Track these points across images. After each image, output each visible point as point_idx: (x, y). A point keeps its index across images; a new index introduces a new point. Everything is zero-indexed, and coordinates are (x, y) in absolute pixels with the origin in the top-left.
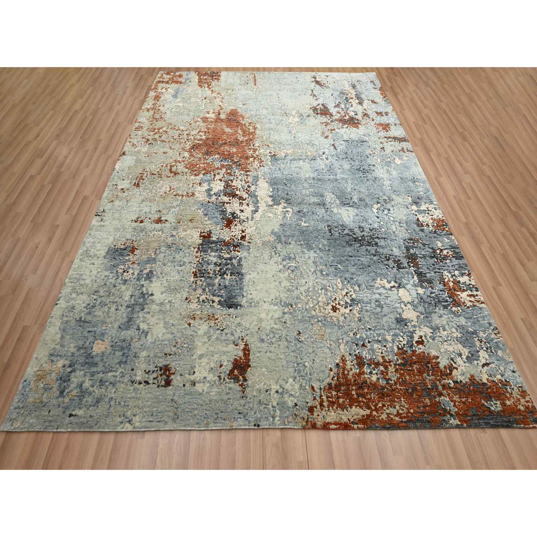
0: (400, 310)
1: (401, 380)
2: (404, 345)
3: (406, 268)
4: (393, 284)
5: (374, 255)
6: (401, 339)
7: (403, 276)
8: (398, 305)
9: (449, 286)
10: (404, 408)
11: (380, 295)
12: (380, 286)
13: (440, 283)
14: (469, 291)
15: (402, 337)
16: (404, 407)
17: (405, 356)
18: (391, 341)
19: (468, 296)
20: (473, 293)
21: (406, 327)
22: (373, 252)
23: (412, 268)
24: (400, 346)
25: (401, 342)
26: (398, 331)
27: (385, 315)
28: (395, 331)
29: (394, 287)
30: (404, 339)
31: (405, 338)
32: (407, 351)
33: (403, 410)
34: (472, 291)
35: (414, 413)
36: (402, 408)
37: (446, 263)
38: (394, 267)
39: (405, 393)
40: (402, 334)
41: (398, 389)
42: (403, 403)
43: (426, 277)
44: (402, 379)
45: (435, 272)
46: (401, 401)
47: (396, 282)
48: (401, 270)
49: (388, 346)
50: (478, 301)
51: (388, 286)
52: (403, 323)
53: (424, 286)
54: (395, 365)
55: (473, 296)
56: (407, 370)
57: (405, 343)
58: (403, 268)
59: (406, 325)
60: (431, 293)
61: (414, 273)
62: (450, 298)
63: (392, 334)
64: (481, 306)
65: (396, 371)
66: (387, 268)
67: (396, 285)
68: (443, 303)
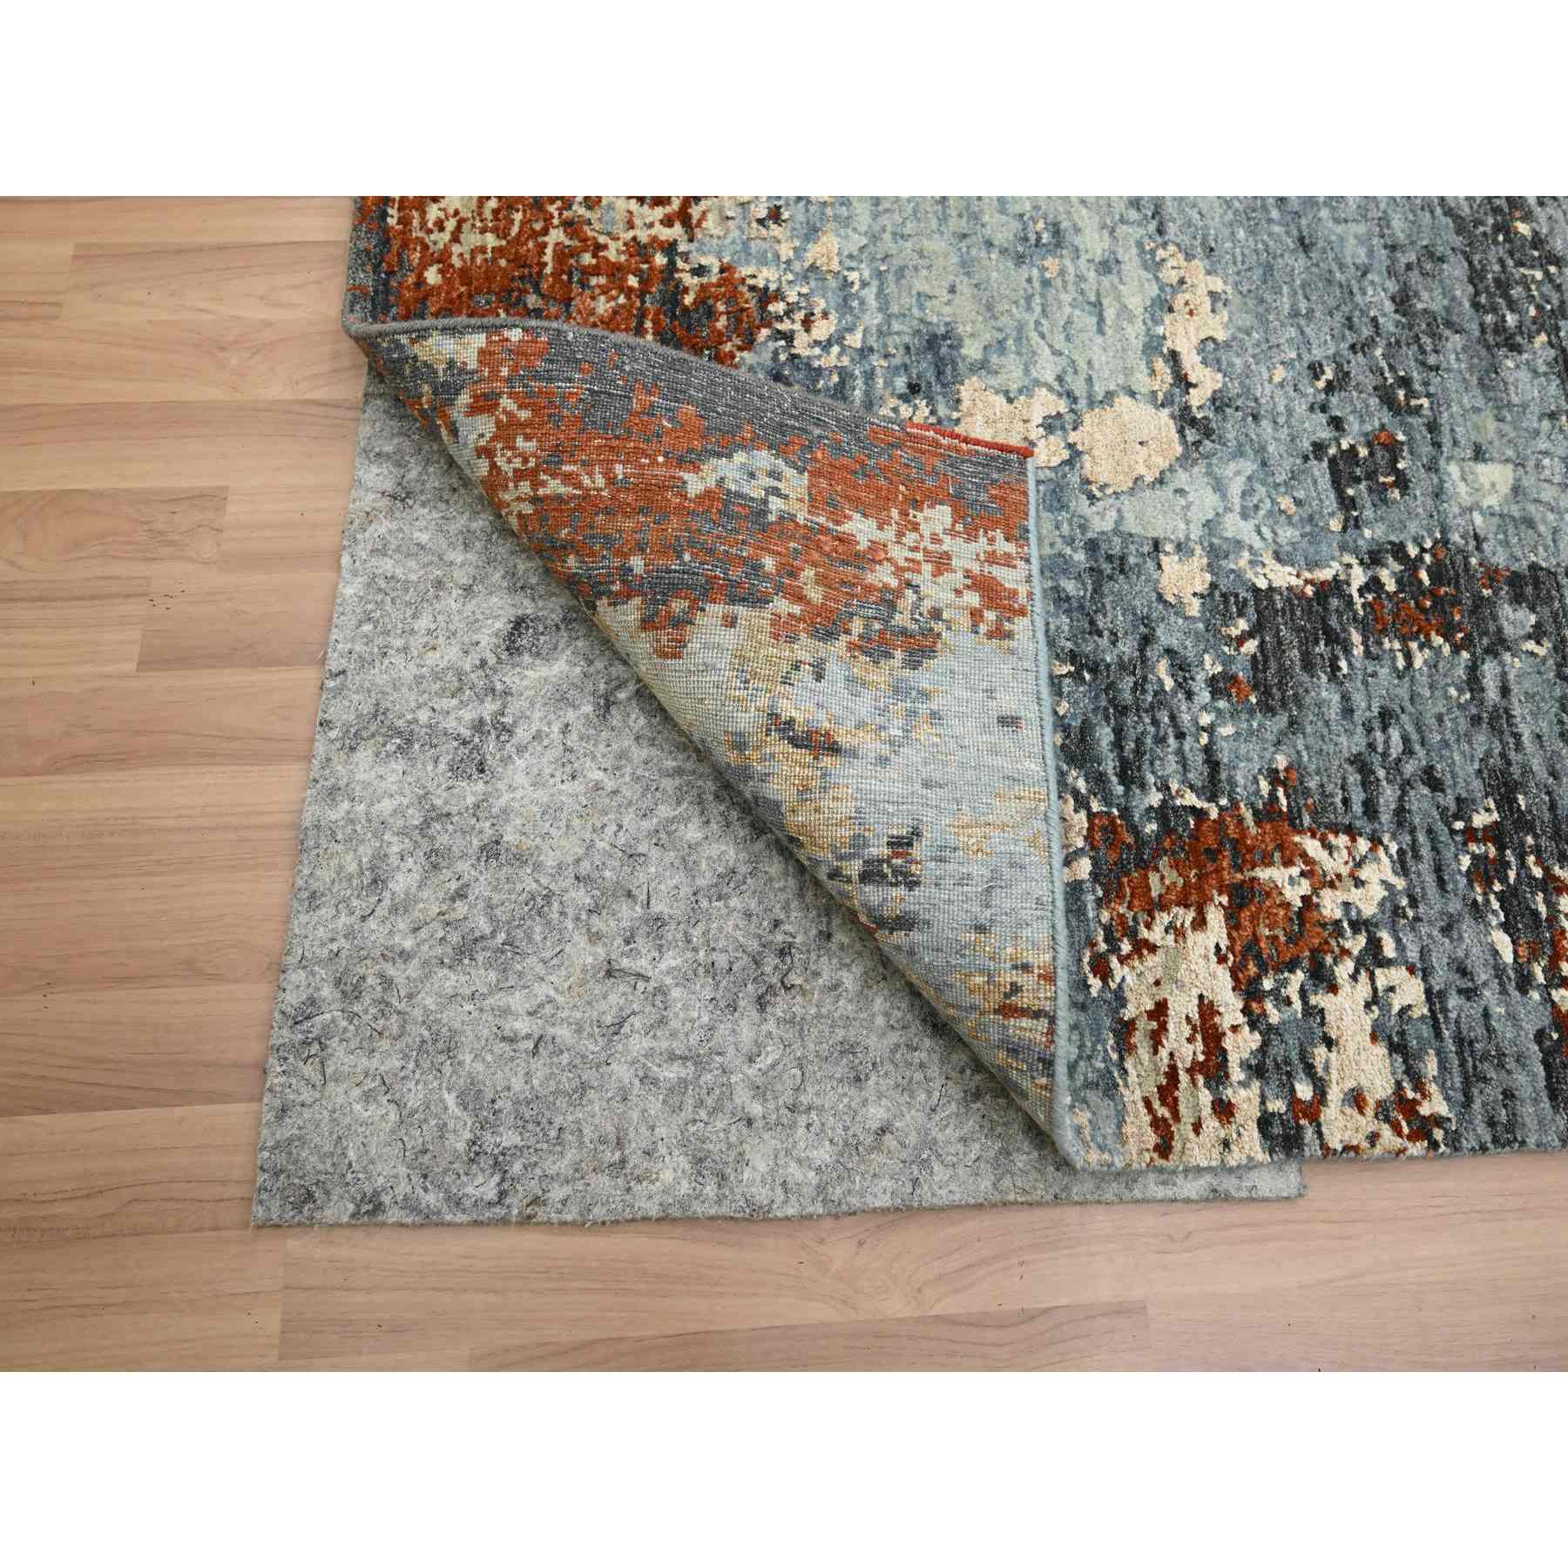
0: (1012, 371)
1: (587, 259)
2: (789, 337)
3: (1353, 524)
4: (1206, 382)
5: (1402, 301)
6: (822, 330)
7: (1281, 478)
8: (1047, 369)
9: (1267, 862)
10: (446, 236)
11: (1107, 266)
12: (1171, 276)
13: (1274, 777)
14: (1252, 1040)
15: (837, 339)
16: (455, 238)
17: (722, 323)
18: (809, 257)
19: (1207, 1009)
20: (1237, 1074)
21: (901, 383)
22: (1429, 300)
23: (1359, 577)
24: (777, 308)
25: (807, 323)
26: (873, 319)
27: (966, 265)
28: (872, 302)
29: (1183, 382)
30: (826, 345)
31: (832, 358)
32: (749, 344)
33: (440, 226)
34: (1257, 1070)
35: (420, 282)
36: (451, 225)
37: (1477, 911)
38: (1337, 423)
39: (518, 261)
40: (855, 340)
41: (545, 232)
42: (471, 239)
43: (1308, 665)
44: (596, 271)
45: (1360, 764)
46: (483, 231)
47: (1219, 402)
48: (1320, 470)
49: (775, 230)
50: (1167, 1092)
51: (1184, 336)
52: (925, 367)
53: (1227, 619)
54: (670, 248)
55: (1213, 1068)
56: (643, 314)
57: (801, 346)
58: (1347, 504)
59: (914, 389)
60: (1181, 667)
61: (1326, 574)
62: (1163, 813)
63: (853, 276)
64: (1133, 1095)
65: (639, 250)
66: (1315, 370)
67: (1196, 398)
68: (1105, 735)
